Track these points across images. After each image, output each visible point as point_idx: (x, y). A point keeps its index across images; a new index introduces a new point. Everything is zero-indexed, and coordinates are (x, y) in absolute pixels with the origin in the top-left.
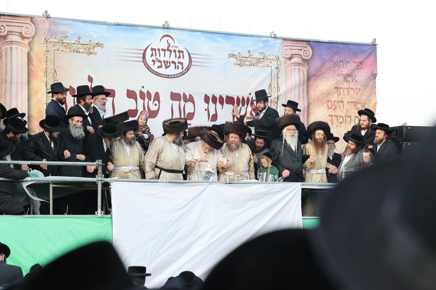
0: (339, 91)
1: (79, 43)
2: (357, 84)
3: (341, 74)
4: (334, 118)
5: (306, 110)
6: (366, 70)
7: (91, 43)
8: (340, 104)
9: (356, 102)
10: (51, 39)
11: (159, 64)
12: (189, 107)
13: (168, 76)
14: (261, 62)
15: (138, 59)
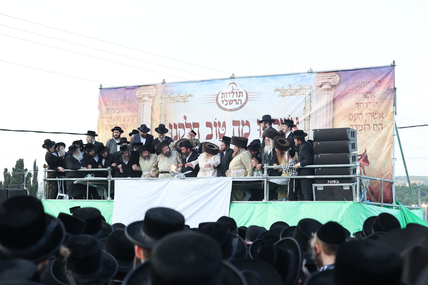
0: (359, 106)
1: (179, 96)
2: (375, 99)
3: (362, 93)
4: (354, 127)
5: (331, 123)
6: (383, 87)
7: (186, 95)
8: (359, 115)
9: (373, 113)
10: (164, 96)
11: (226, 103)
12: (246, 129)
13: (231, 110)
14: (298, 92)
15: (213, 101)
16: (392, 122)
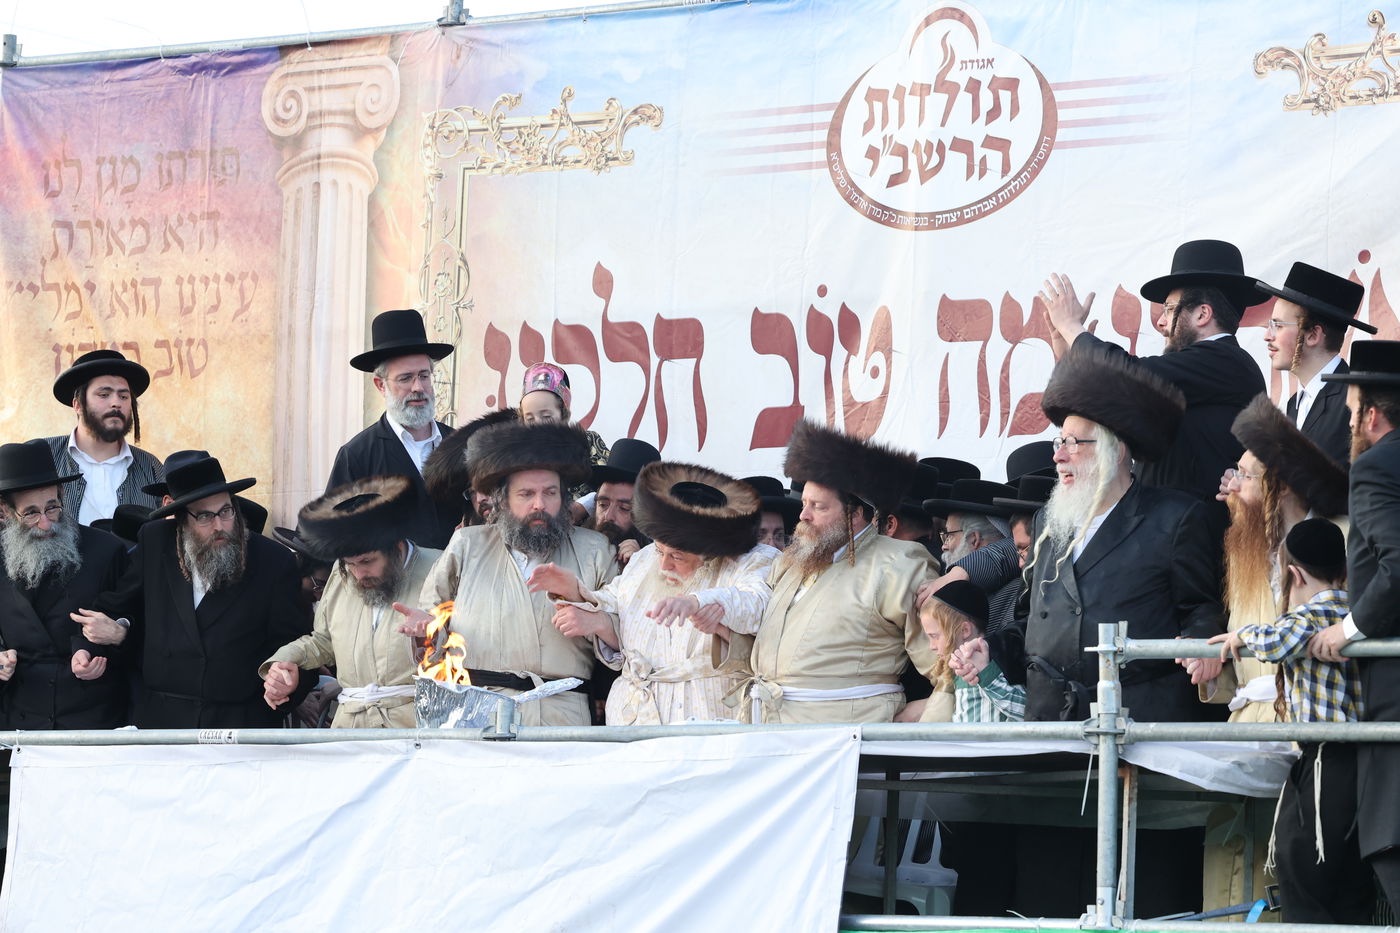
1: (564, 120)
7: (611, 109)
10: (455, 119)
11: (897, 165)
13: (933, 221)
15: (803, 156)
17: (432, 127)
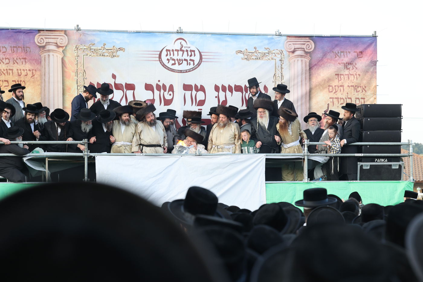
0: (339, 77)
1: (104, 49)
2: (357, 71)
3: (342, 63)
4: (335, 100)
5: (308, 94)
6: (366, 58)
7: (114, 48)
8: (340, 88)
9: (356, 86)
10: (81, 46)
11: (173, 62)
12: (200, 96)
13: (181, 72)
14: (266, 56)
15: (154, 59)
16: (374, 96)
17: (76, 47)
